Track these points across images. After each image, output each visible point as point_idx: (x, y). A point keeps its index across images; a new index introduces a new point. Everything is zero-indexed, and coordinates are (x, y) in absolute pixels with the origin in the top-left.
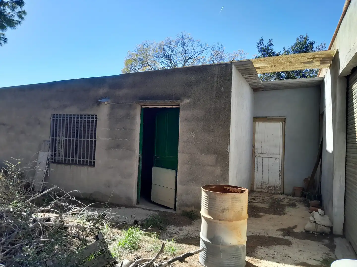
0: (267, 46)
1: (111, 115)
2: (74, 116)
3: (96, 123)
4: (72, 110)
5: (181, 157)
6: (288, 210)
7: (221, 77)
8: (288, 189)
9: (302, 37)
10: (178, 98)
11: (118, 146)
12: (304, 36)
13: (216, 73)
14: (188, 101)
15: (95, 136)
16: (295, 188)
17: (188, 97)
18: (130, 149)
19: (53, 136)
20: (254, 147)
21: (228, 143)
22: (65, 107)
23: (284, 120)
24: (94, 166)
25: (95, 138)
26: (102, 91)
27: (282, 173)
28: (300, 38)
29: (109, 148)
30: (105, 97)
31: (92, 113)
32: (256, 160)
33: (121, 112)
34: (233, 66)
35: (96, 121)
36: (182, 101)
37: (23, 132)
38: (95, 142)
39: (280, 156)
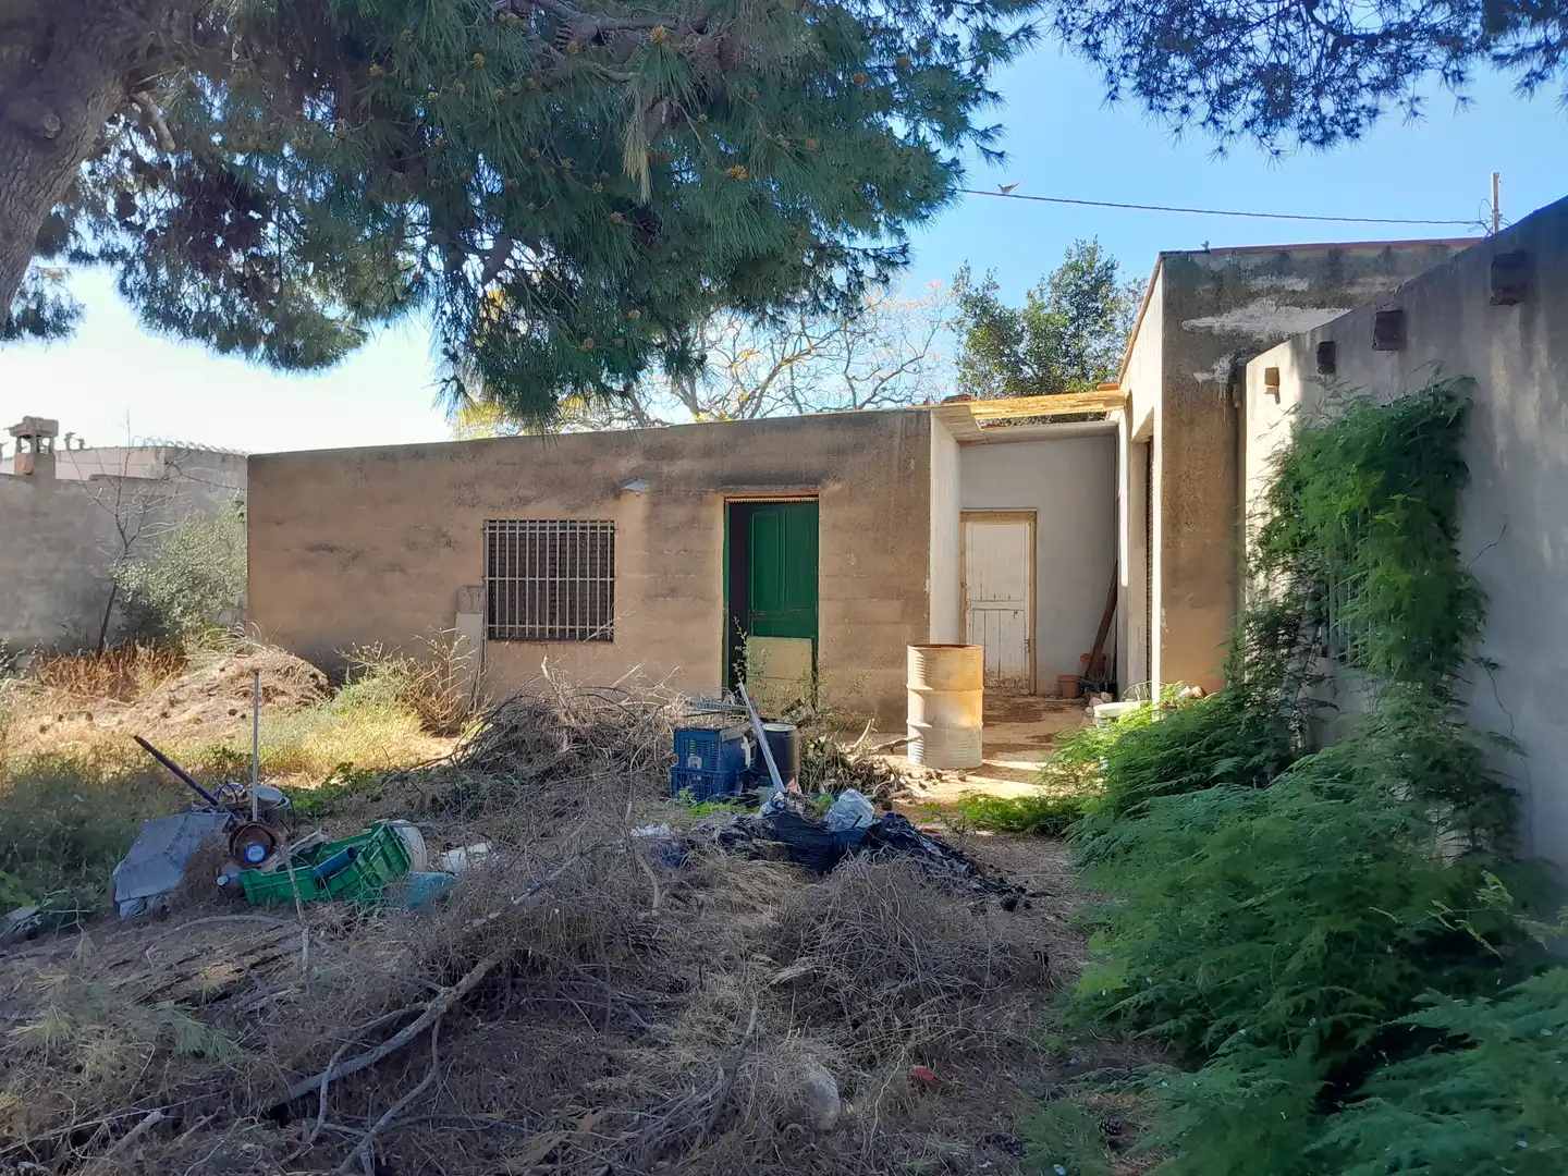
0: (980, 289)
1: (652, 519)
2: (554, 525)
3: (613, 539)
4: (549, 510)
5: (826, 610)
6: (1045, 715)
7: (907, 437)
8: (1047, 683)
9: (1080, 244)
10: (815, 480)
11: (673, 592)
12: (1089, 244)
13: (898, 430)
14: (837, 487)
15: (612, 571)
16: (1062, 681)
17: (837, 479)
18: (703, 596)
19: (492, 574)
20: (963, 585)
21: (926, 573)
22: (525, 501)
23: (1032, 516)
24: (611, 640)
25: (612, 576)
26: (625, 465)
27: (1031, 644)
28: (1075, 248)
29: (651, 596)
30: (635, 476)
31: (601, 515)
32: (968, 616)
33: (678, 514)
34: (932, 415)
35: (612, 535)
36: (824, 488)
37: (394, 567)
38: (612, 583)
39: (1026, 605)
